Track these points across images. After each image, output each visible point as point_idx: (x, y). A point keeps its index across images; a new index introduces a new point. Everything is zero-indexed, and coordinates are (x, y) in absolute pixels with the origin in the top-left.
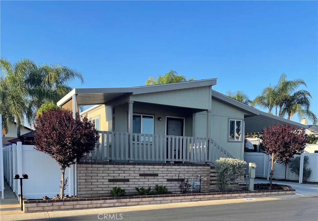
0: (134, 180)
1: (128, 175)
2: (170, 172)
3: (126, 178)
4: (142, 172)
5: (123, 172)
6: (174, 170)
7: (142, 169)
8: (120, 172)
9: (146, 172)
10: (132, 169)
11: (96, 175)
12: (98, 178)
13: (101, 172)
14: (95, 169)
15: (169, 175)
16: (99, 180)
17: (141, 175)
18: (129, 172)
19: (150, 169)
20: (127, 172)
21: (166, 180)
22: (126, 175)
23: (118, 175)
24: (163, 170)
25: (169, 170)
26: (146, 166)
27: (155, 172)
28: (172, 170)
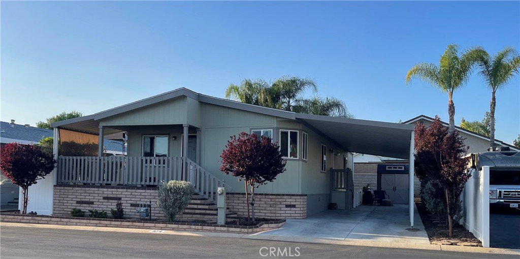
0: (98, 203)
1: (93, 197)
2: (134, 196)
3: (91, 200)
4: (106, 196)
5: (88, 195)
6: (139, 194)
7: (106, 192)
8: (86, 194)
9: (109, 196)
10: (96, 192)
11: (67, 196)
12: (68, 199)
13: (71, 194)
14: (67, 191)
15: (133, 199)
16: (69, 202)
17: (104, 198)
18: (94, 195)
19: (114, 193)
20: (92, 195)
21: (129, 205)
22: (91, 197)
23: (84, 197)
24: (127, 193)
25: (133, 194)
26: (109, 190)
27: (118, 196)
28: (136, 194)
